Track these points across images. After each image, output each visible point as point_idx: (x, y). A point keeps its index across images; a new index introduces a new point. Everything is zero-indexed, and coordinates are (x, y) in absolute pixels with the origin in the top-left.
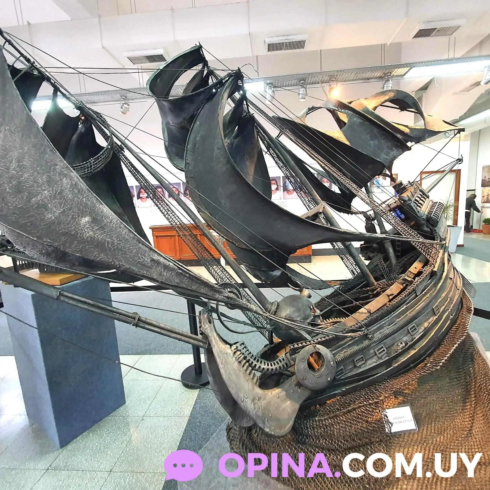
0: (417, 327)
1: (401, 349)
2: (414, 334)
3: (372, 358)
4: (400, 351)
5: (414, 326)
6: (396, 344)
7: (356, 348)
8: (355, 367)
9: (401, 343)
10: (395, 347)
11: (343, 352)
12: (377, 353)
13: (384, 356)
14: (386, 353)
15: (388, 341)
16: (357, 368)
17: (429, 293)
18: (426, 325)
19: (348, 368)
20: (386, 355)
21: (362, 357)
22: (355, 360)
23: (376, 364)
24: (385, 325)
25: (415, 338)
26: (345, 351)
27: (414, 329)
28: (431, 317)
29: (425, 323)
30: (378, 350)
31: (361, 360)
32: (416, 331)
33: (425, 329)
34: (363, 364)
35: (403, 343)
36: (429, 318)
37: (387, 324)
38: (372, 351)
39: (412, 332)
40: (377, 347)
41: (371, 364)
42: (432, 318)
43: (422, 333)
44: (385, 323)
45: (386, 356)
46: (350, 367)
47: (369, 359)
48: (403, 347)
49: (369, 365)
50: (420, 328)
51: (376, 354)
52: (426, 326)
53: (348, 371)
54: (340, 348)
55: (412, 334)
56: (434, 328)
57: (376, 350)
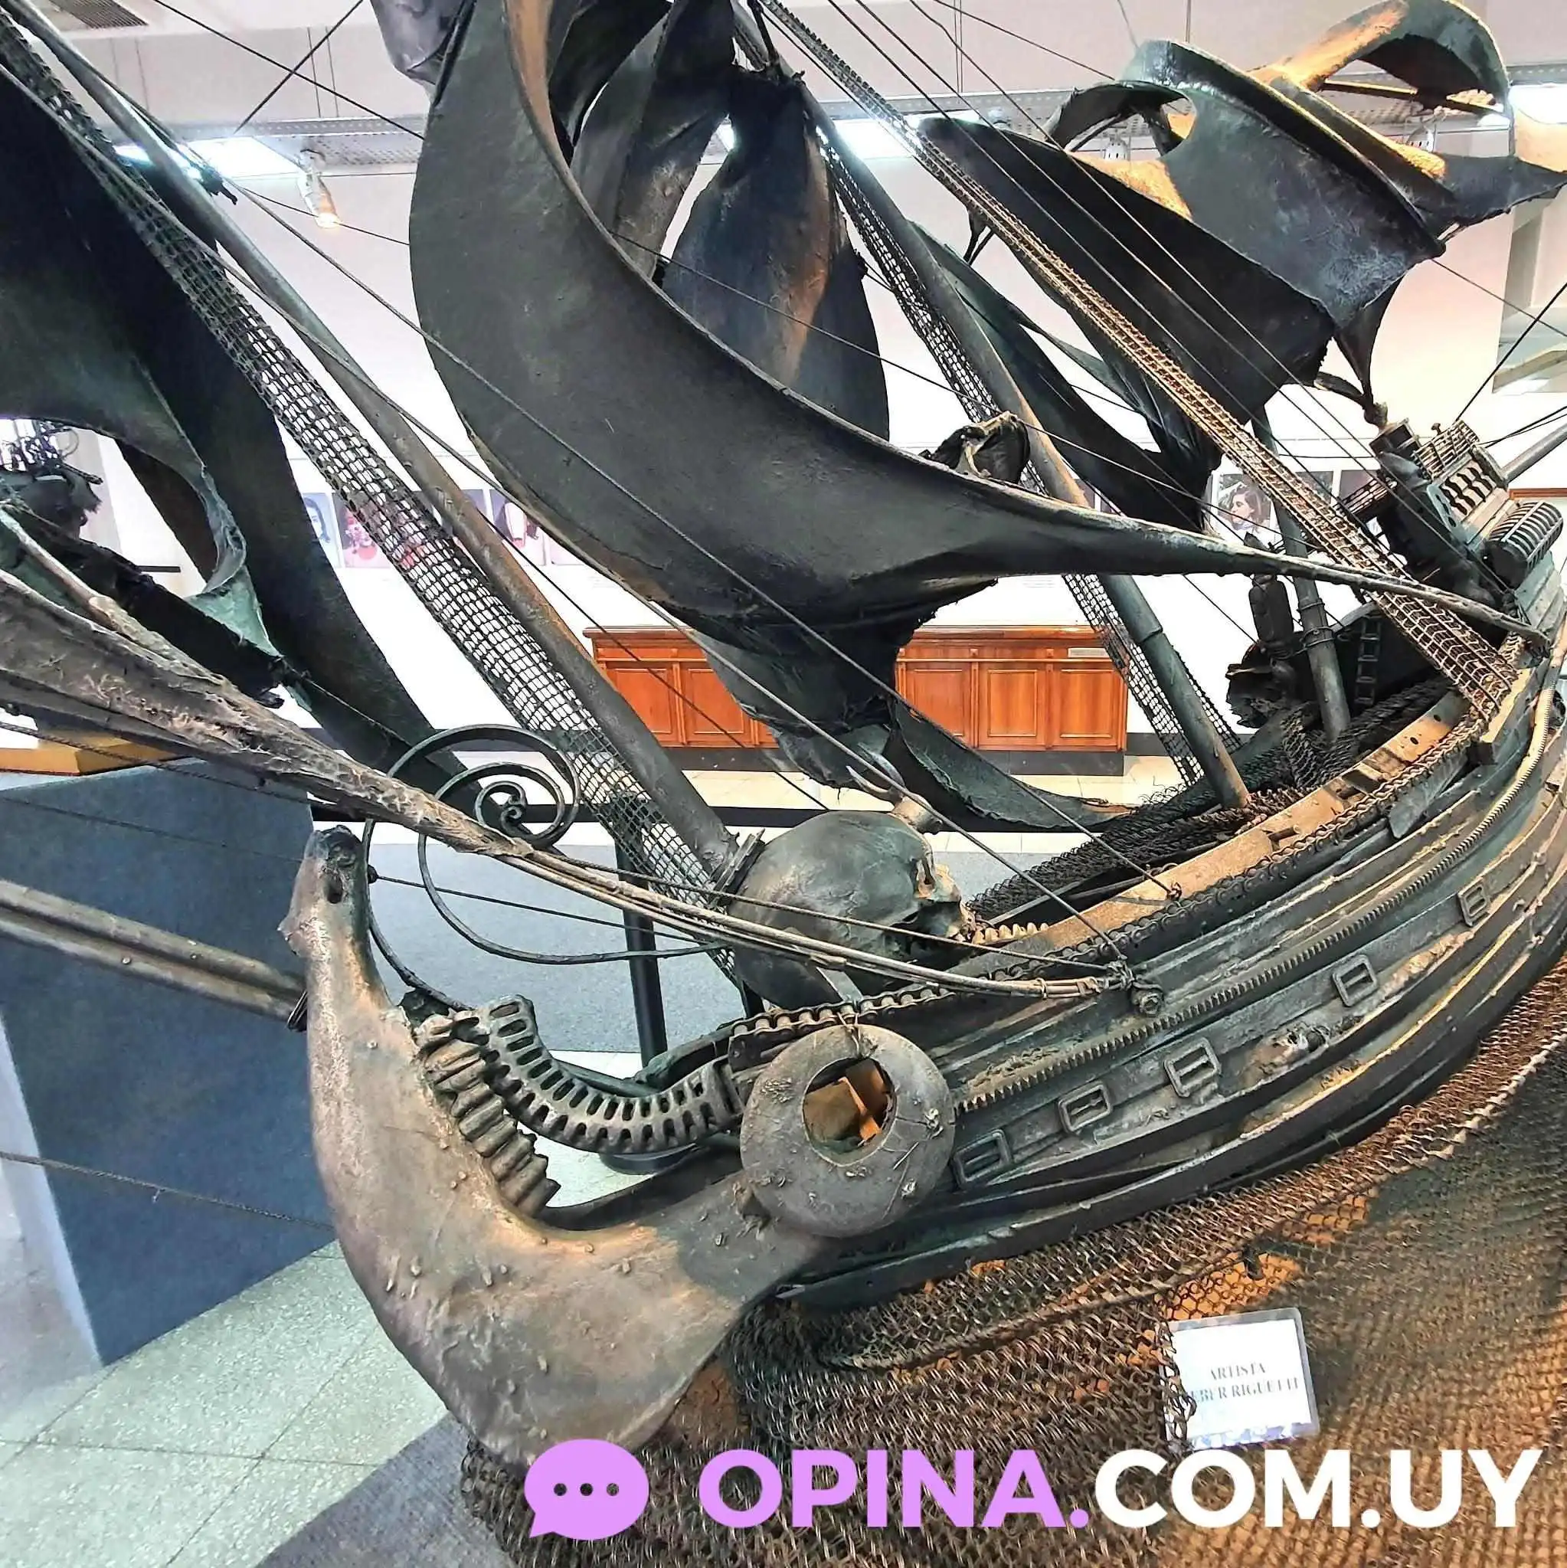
0: (1377, 972)
1: (1290, 1063)
2: (1357, 1003)
3: (1151, 1099)
4: (1284, 1070)
5: (1362, 967)
6: (1268, 1041)
7: (1070, 1049)
8: (1063, 1134)
9: (1293, 1038)
10: (1262, 1054)
11: (1007, 1065)
12: (1175, 1076)
13: (1206, 1092)
14: (1219, 1077)
15: (1234, 1026)
16: (1072, 1142)
17: (1446, 833)
18: (1417, 963)
19: (1028, 1138)
20: (1215, 1085)
21: (1098, 1093)
22: (1064, 1103)
23: (1166, 1124)
24: (1222, 955)
25: (1359, 1019)
26: (1015, 1059)
27: (1360, 979)
28: (1444, 934)
29: (1416, 959)
30: (1178, 1066)
31: (1094, 1103)
32: (1368, 989)
33: (1411, 981)
34: (1106, 1121)
35: (1301, 1037)
36: (1435, 938)
37: (1235, 949)
38: (1150, 1066)
39: (1351, 990)
40: (1175, 1047)
41: (1140, 1124)
42: (1448, 939)
43: (1395, 1000)
44: (1226, 945)
45: (1214, 1093)
46: (1040, 1135)
47: (1129, 1101)
48: (1301, 1055)
49: (1132, 1125)
50: (1390, 977)
51: (1168, 1082)
52: (1415, 970)
53: (1026, 1154)
54: (995, 1048)
55: (1349, 1000)
56: (1452, 980)
57: (1169, 1062)
